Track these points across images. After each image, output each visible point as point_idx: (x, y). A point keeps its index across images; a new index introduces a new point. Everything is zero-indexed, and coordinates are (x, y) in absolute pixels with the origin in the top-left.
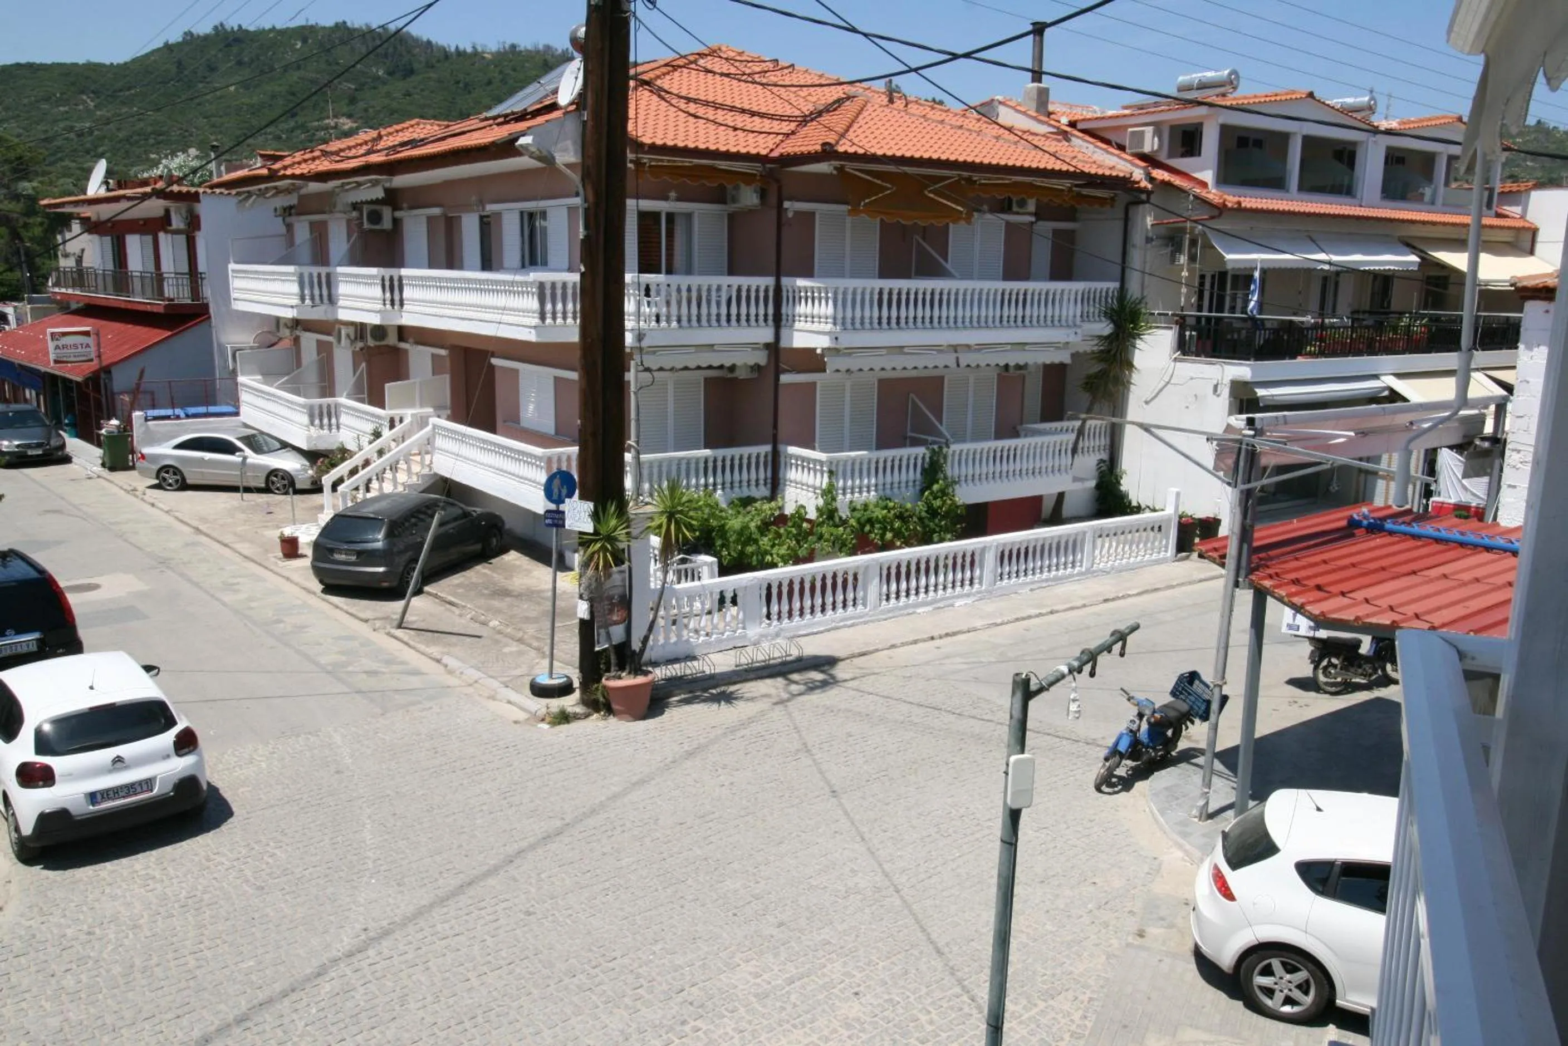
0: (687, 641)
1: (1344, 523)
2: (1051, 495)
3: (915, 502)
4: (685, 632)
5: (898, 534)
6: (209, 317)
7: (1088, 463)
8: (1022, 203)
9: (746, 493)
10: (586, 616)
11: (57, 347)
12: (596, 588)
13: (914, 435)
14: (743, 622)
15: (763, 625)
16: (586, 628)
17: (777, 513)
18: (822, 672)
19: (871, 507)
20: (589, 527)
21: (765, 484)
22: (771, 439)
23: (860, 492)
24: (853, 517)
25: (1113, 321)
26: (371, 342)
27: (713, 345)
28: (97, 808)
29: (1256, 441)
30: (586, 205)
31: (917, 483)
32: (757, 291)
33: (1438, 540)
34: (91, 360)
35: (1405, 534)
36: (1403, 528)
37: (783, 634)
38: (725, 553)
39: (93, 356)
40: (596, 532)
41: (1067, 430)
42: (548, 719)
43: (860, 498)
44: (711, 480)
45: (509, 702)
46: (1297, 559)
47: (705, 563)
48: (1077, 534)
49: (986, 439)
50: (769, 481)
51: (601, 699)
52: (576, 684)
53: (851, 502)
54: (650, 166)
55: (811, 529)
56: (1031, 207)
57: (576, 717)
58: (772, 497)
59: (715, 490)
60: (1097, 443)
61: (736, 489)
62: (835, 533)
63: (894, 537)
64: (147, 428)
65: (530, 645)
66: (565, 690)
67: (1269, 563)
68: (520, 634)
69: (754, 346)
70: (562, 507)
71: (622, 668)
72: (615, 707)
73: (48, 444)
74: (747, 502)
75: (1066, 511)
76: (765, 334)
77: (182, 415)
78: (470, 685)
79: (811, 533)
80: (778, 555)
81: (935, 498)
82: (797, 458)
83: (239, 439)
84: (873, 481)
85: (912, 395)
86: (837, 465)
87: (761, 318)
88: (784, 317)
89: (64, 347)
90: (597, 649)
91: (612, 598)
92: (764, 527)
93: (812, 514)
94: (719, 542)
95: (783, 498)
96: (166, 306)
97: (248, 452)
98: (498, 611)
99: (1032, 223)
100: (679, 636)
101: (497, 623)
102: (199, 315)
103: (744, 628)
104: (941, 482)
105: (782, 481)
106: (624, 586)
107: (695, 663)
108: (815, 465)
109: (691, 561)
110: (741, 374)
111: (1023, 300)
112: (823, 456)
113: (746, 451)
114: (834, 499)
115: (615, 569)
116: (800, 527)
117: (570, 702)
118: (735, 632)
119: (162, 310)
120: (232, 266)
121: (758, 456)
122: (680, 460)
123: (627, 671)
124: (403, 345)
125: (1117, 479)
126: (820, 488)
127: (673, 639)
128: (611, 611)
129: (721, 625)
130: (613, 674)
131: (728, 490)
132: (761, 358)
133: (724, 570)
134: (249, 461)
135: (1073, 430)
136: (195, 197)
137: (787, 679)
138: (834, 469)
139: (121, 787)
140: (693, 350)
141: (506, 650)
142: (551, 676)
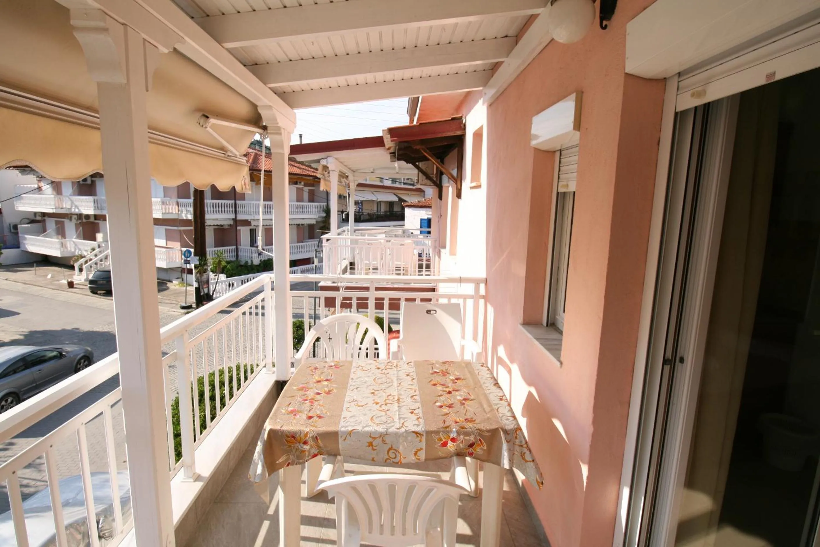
6: (2, 213)
8: (300, 183)
9: (229, 259)
17: (240, 264)
22: (236, 244)
25: (326, 213)
26: (84, 220)
27: (217, 219)
32: (230, 204)
38: (227, 273)
45: (173, 312)
47: (222, 276)
49: (295, 243)
50: (236, 256)
53: (261, 260)
56: (303, 183)
58: (237, 260)
61: (226, 258)
69: (229, 219)
70: (189, 258)
74: (230, 262)
76: (233, 216)
82: (244, 249)
87: (231, 211)
88: (238, 212)
94: (225, 270)
99: (303, 188)
105: (240, 256)
108: (249, 251)
109: (218, 276)
110: (226, 227)
111: (302, 207)
113: (228, 248)
121: (232, 249)
124: (97, 221)
132: (232, 222)
133: (227, 277)
140: (212, 220)
142: (186, 304)
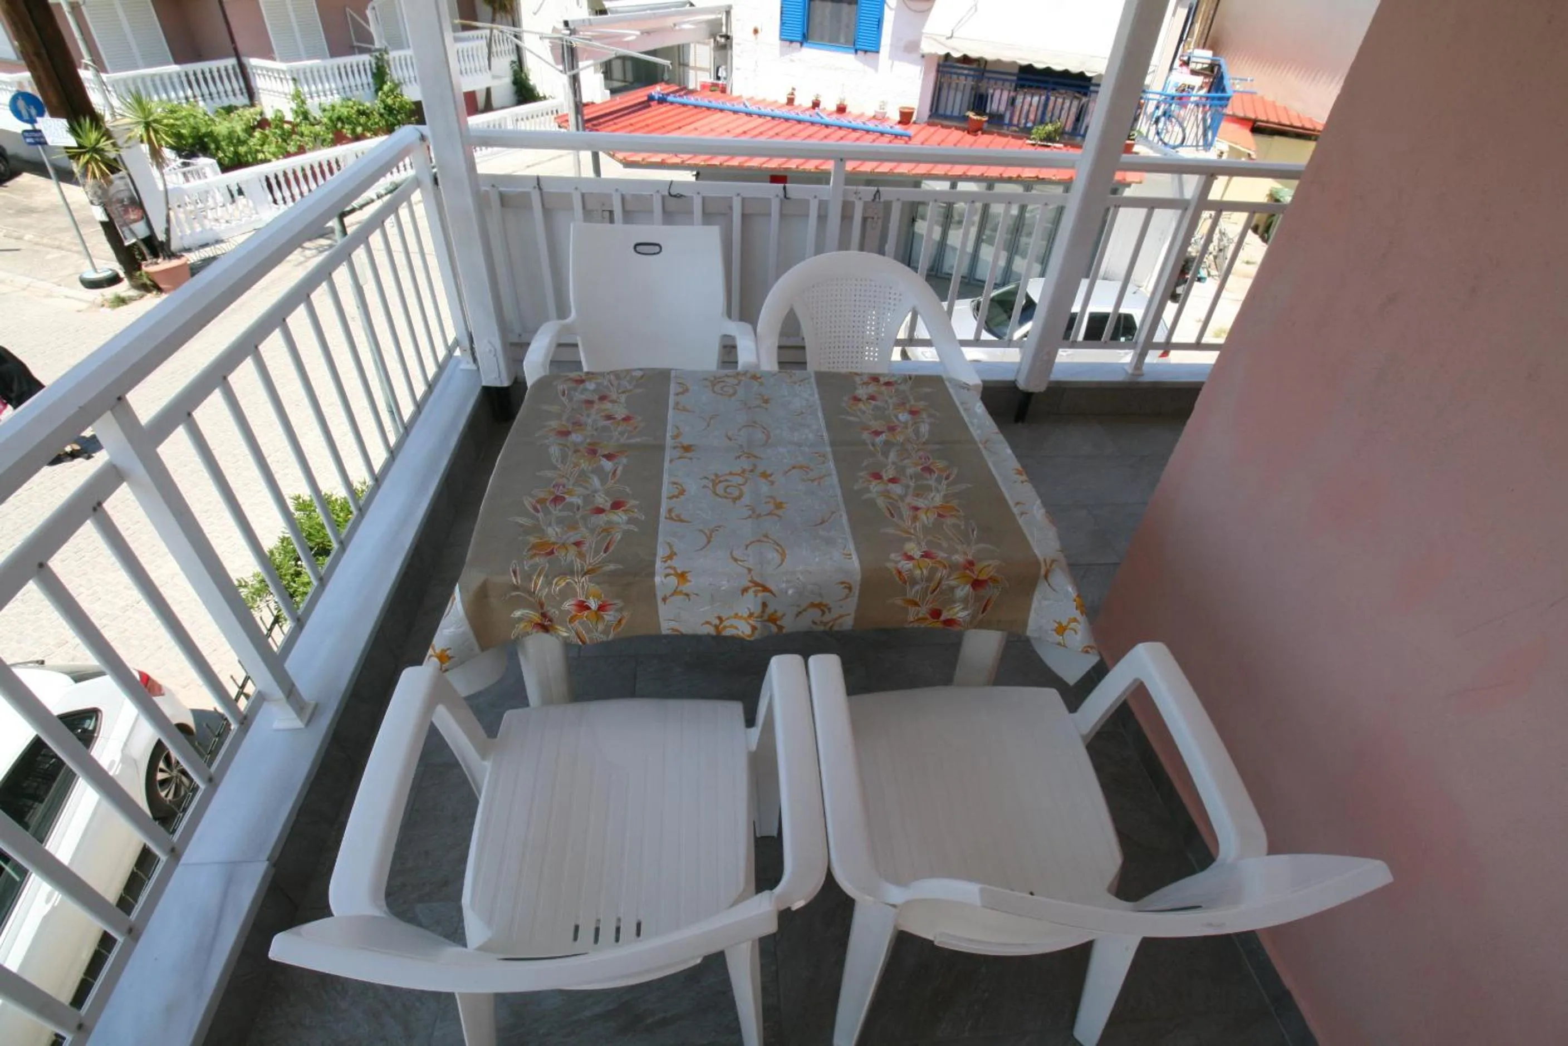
0: (211, 229)
1: (646, 98)
2: (481, 90)
3: (372, 102)
4: (206, 222)
5: (366, 128)
7: (503, 64)
9: (226, 103)
10: (105, 219)
12: (103, 194)
13: (359, 44)
14: (255, 208)
15: (273, 209)
16: (110, 228)
17: (258, 118)
18: (329, 238)
19: (338, 108)
20: (72, 142)
21: (242, 93)
22: (233, 52)
23: (325, 95)
24: (325, 117)
29: (572, 38)
31: (372, 85)
33: (696, 107)
35: (680, 103)
36: (679, 99)
38: (221, 154)
40: (80, 146)
41: (477, 37)
42: (107, 305)
43: (328, 101)
44: (190, 93)
45: (67, 297)
46: (615, 124)
47: (206, 165)
48: (500, 119)
50: (244, 91)
51: (149, 282)
52: (122, 274)
53: (320, 104)
55: (293, 129)
57: (132, 299)
58: (252, 105)
59: (197, 101)
60: (507, 48)
61: (217, 100)
62: (313, 131)
63: (364, 130)
65: (70, 250)
66: (114, 280)
67: (598, 128)
68: (57, 243)
70: (37, 126)
71: (156, 255)
72: (162, 286)
74: (229, 110)
75: (495, 101)
78: (24, 289)
79: (293, 132)
80: (269, 152)
81: (388, 96)
82: (262, 68)
84: (333, 86)
85: (348, 9)
86: (298, 74)
90: (127, 244)
91: (122, 201)
92: (250, 130)
93: (289, 117)
94: (213, 146)
95: (261, 104)
98: (28, 227)
100: (202, 226)
101: (32, 236)
103: (257, 213)
104: (389, 83)
105: (255, 90)
106: (130, 190)
107: (223, 245)
108: (279, 74)
109: (193, 164)
112: (283, 66)
113: (214, 65)
114: (303, 102)
115: (112, 177)
116: (282, 128)
117: (123, 288)
118: (250, 217)
121: (226, 69)
122: (153, 76)
123: (162, 257)
125: (526, 76)
126: (290, 94)
127: (198, 229)
128: (126, 212)
129: (237, 213)
130: (149, 261)
131: (209, 101)
133: (225, 168)
135: (482, 38)
137: (303, 248)
138: (295, 76)
141: (49, 257)
142: (95, 270)
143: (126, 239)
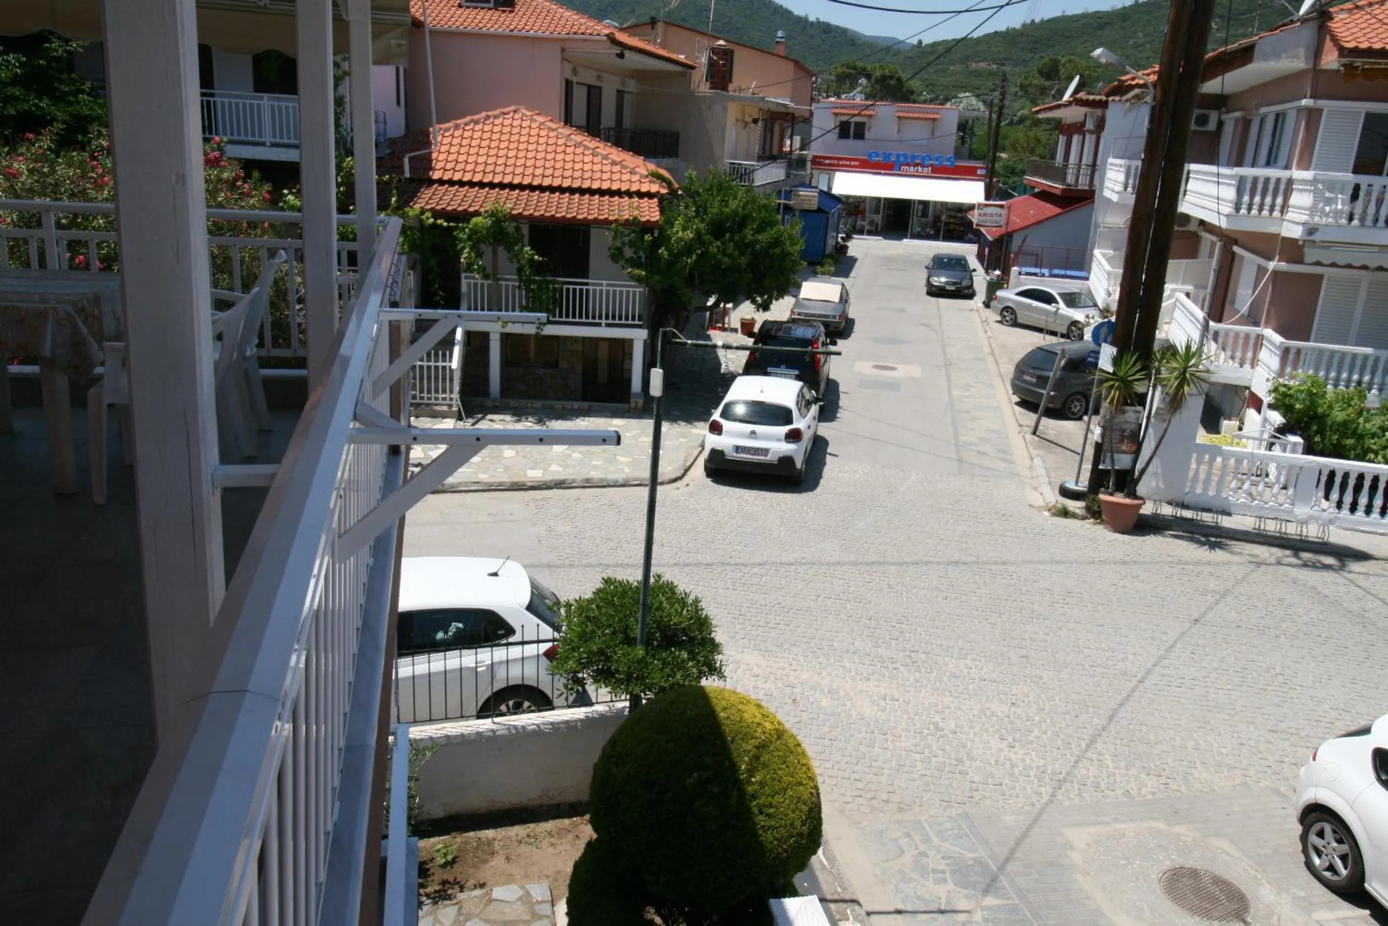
0: (1226, 499)
6: (1093, 202)
10: (1100, 440)
11: (980, 215)
12: (1111, 419)
15: (1316, 508)
16: (1099, 449)
20: (1110, 369)
28: (738, 455)
30: (1154, 103)
34: (1000, 226)
37: (1338, 523)
38: (1317, 439)
39: (1002, 223)
40: (1114, 374)
42: (1053, 510)
44: (1366, 378)
45: (1041, 494)
47: (1295, 442)
51: (1096, 508)
52: (1084, 493)
54: (1363, 70)
57: (1074, 516)
59: (1370, 389)
64: (1019, 279)
66: (1079, 496)
70: (1099, 349)
71: (1117, 488)
72: (1104, 517)
73: (960, 284)
77: (1047, 274)
78: (1032, 478)
83: (1060, 294)
89: (985, 215)
90: (1101, 467)
91: (1125, 431)
96: (1063, 190)
97: (1062, 304)
102: (1086, 199)
103: (1292, 505)
106: (1139, 425)
109: (1279, 438)
115: (1128, 407)
117: (1076, 505)
118: (1282, 505)
119: (1058, 193)
120: (1111, 160)
122: (1333, 352)
123: (1121, 491)
124: (1200, 232)
127: (1211, 492)
128: (1121, 441)
129: (1268, 496)
130: (1109, 490)
134: (1060, 311)
136: (1104, 105)
139: (752, 448)
140: (1376, 249)
142: (1077, 483)
143: (1104, 462)
